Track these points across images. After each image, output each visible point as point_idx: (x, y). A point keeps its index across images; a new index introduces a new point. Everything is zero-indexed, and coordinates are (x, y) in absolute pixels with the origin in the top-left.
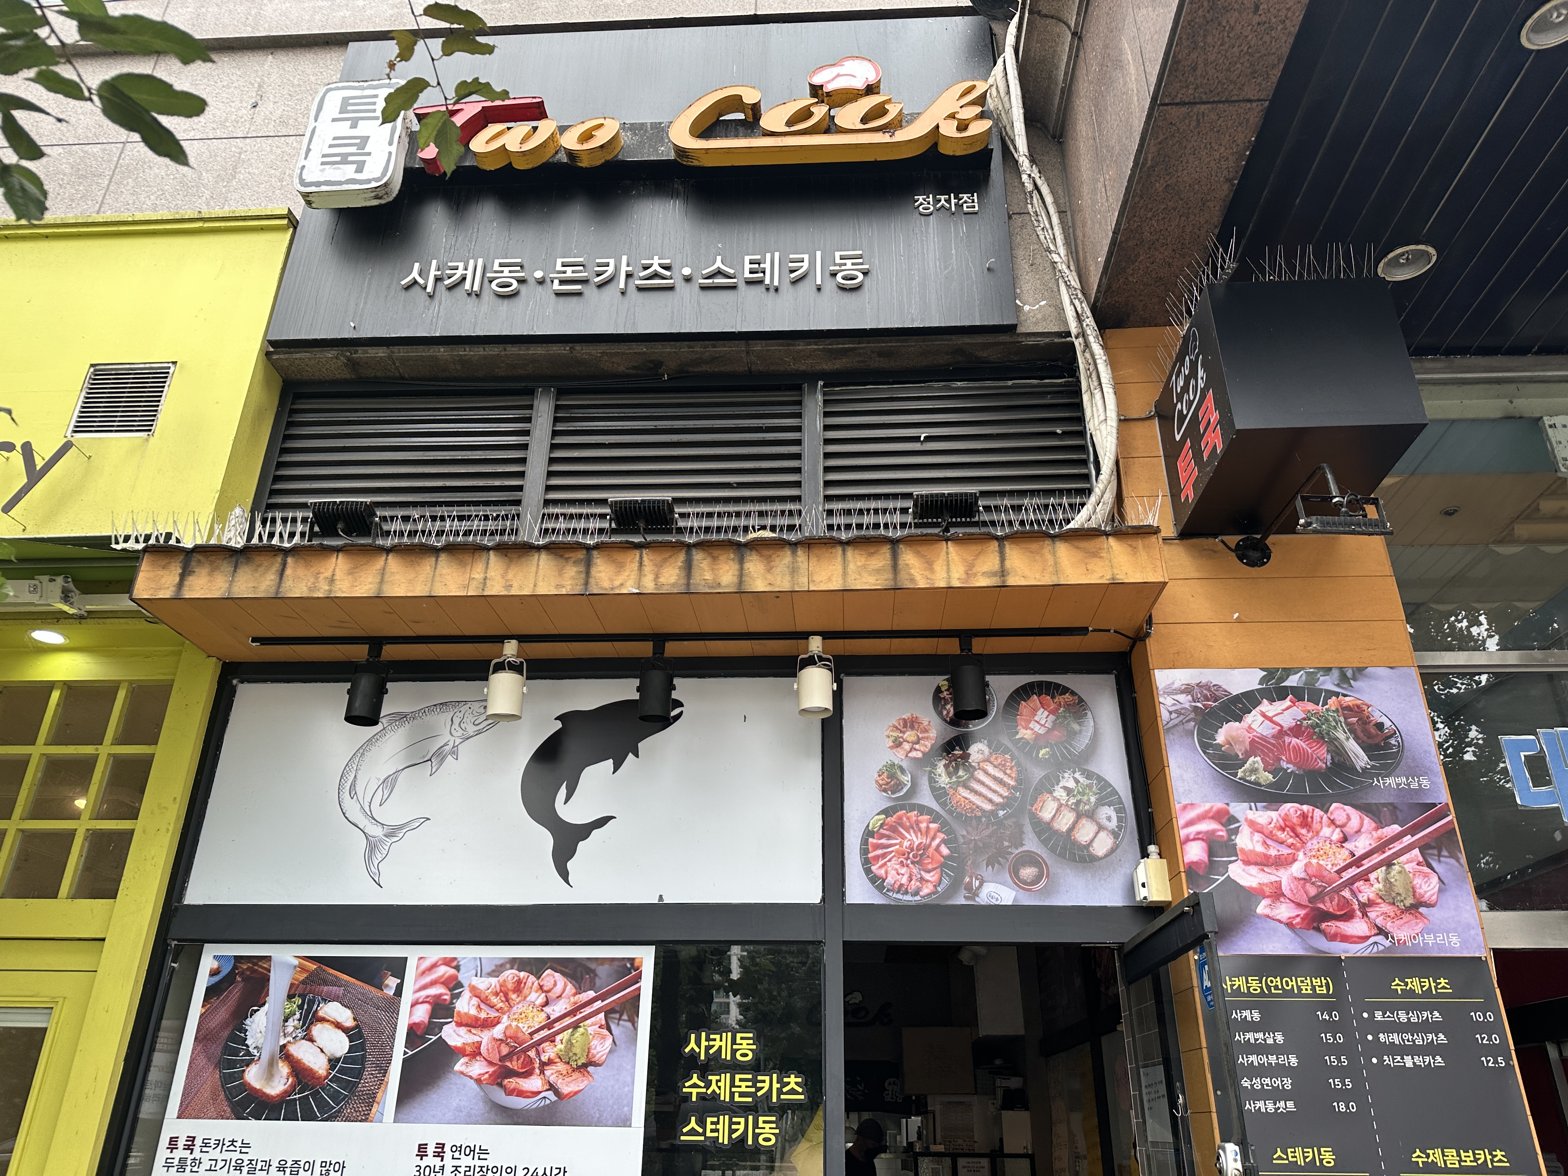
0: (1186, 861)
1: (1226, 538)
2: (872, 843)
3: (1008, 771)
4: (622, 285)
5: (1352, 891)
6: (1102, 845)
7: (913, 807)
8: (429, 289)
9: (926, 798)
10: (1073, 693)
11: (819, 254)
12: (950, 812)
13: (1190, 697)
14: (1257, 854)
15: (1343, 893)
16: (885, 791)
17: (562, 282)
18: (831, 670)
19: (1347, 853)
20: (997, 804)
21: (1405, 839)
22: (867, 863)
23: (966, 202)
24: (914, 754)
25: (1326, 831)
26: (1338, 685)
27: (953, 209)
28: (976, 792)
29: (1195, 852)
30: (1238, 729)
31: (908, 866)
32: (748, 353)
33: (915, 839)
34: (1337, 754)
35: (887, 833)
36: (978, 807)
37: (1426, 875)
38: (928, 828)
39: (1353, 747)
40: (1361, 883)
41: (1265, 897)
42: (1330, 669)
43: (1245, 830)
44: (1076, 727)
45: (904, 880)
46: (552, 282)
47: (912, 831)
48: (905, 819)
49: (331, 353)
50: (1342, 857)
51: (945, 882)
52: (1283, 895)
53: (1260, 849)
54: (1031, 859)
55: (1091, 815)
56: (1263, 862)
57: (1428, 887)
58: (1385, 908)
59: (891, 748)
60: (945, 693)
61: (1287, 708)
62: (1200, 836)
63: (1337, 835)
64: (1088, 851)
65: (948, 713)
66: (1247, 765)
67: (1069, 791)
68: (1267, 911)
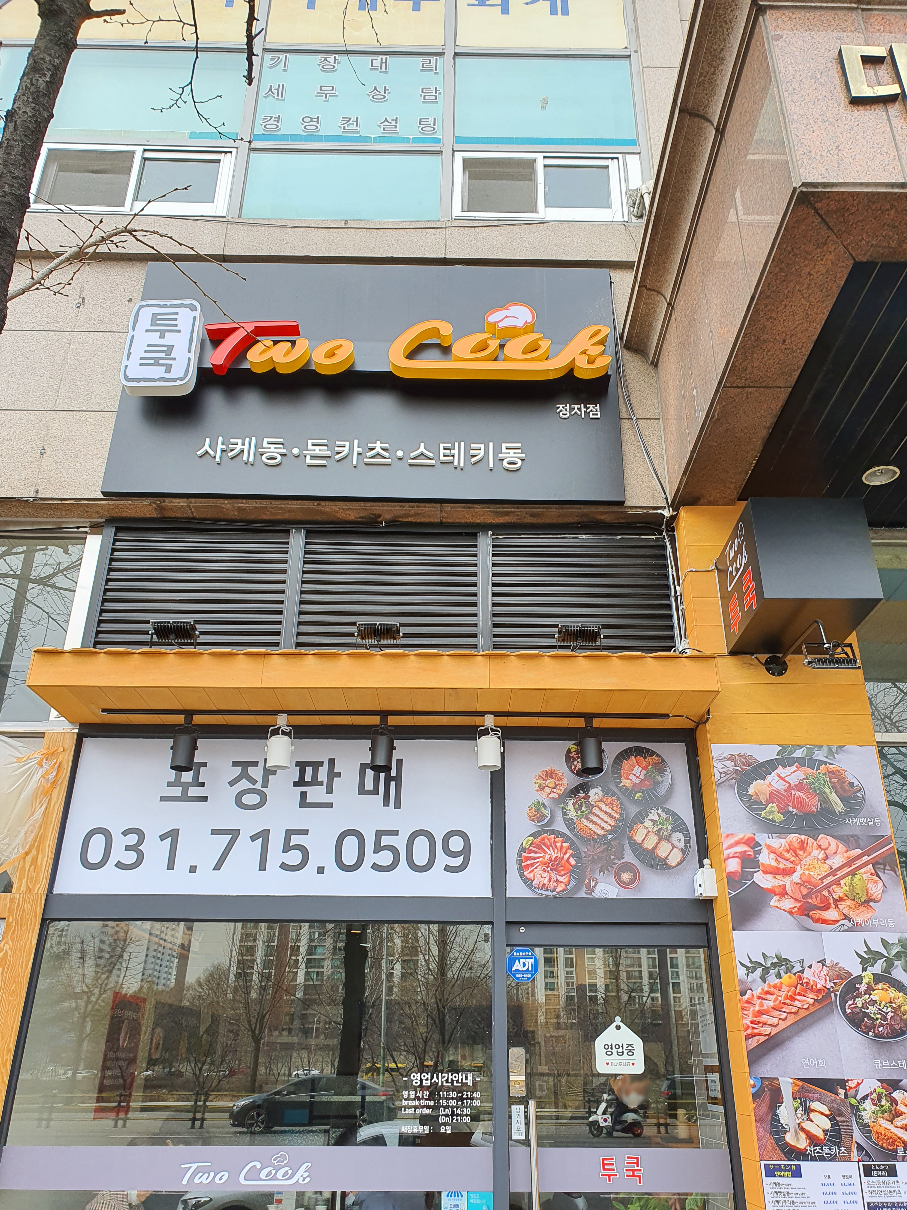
0: (727, 871)
1: (759, 656)
2: (525, 856)
3: (615, 808)
4: (355, 462)
5: (829, 891)
6: (674, 858)
7: (552, 832)
8: (218, 459)
9: (560, 826)
10: (658, 755)
11: (491, 444)
12: (576, 836)
13: (733, 763)
14: (772, 867)
15: (823, 893)
16: (533, 820)
17: (313, 457)
18: (499, 738)
19: (828, 866)
20: (607, 831)
21: (864, 858)
22: (521, 870)
23: (591, 411)
24: (552, 795)
25: (815, 853)
26: (826, 757)
27: (583, 416)
28: (594, 822)
29: (734, 865)
30: (763, 785)
31: (548, 872)
32: (441, 511)
33: (553, 854)
34: (824, 802)
35: (535, 849)
36: (595, 832)
37: (876, 882)
38: (562, 846)
39: (834, 798)
40: (835, 886)
41: (776, 895)
42: (822, 746)
43: (765, 851)
44: (659, 778)
45: (546, 881)
46: (305, 456)
47: (551, 848)
48: (546, 840)
49: (146, 502)
50: (824, 870)
51: (573, 883)
52: (787, 894)
53: (774, 863)
54: (628, 867)
55: (668, 838)
56: (775, 872)
57: (876, 889)
58: (849, 902)
59: (537, 791)
60: (574, 753)
61: (794, 772)
62: (737, 855)
63: (821, 855)
64: (665, 862)
65: (575, 767)
66: (768, 809)
67: (654, 822)
68: (777, 904)
